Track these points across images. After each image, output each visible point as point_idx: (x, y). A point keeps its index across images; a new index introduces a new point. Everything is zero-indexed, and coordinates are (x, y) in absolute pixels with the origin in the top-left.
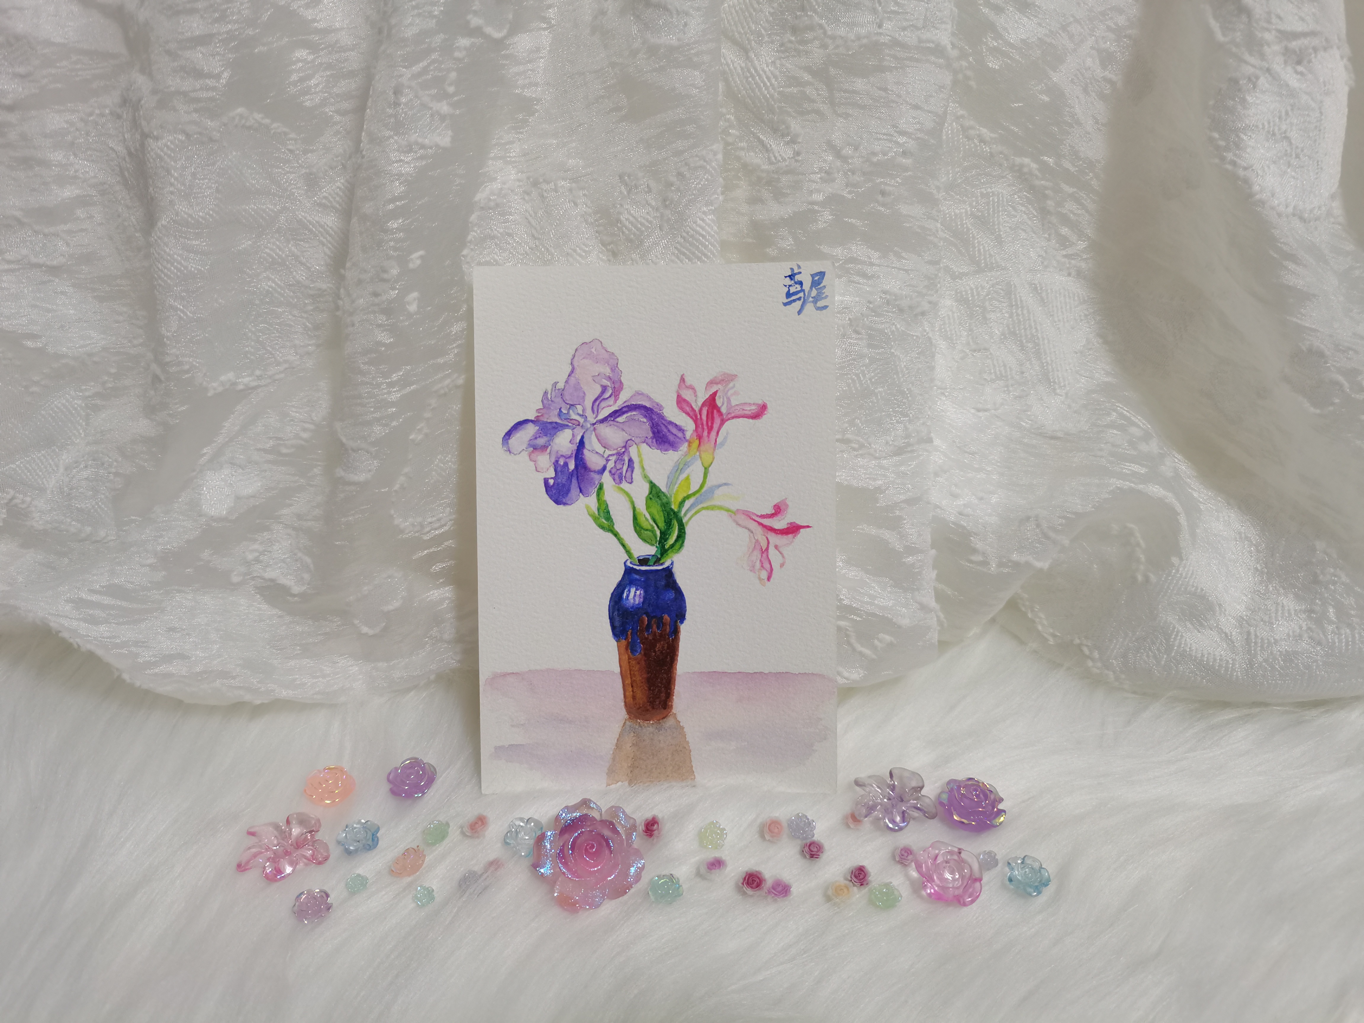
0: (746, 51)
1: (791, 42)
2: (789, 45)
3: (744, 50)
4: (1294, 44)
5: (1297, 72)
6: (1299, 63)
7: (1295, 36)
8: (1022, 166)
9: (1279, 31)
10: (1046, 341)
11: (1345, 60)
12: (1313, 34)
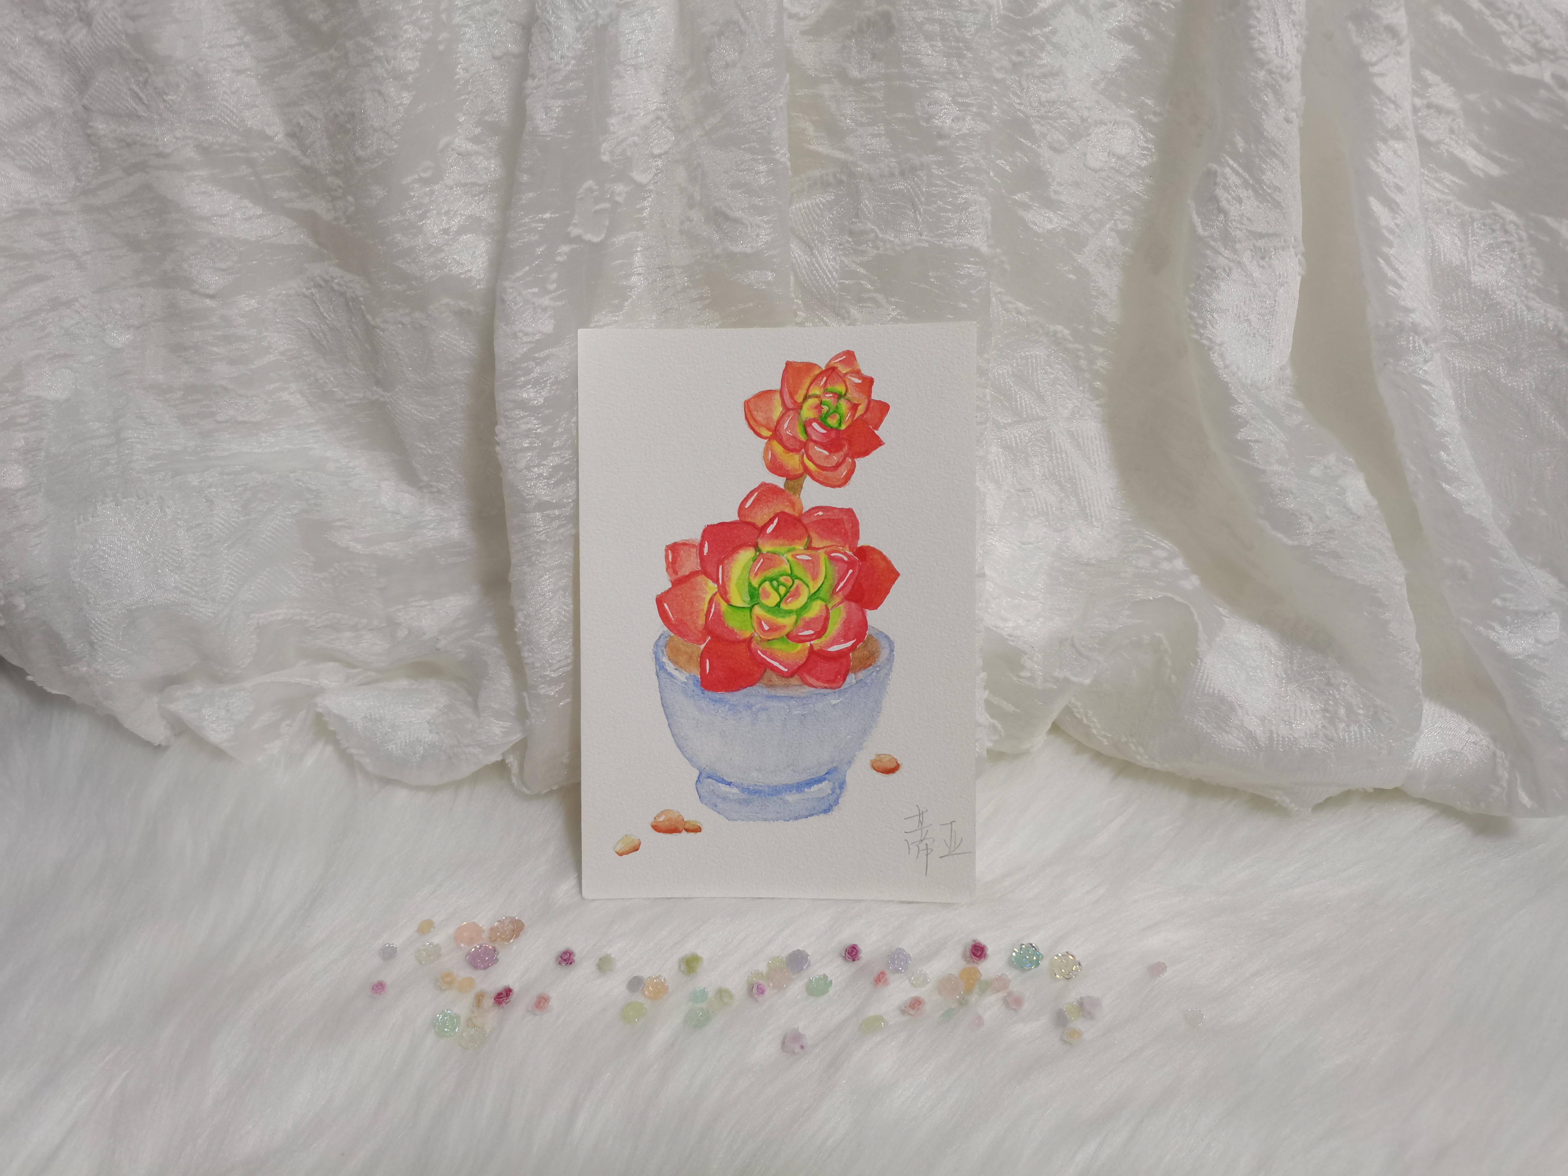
0: (811, 249)
1: (848, 242)
2: (847, 245)
3: (809, 247)
4: (1260, 243)
5: (1260, 266)
6: (1263, 258)
7: (1261, 236)
8: (1055, 333)
9: (1249, 231)
10: (1083, 481)
11: (1299, 256)
12: (1275, 235)
